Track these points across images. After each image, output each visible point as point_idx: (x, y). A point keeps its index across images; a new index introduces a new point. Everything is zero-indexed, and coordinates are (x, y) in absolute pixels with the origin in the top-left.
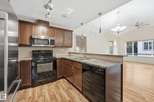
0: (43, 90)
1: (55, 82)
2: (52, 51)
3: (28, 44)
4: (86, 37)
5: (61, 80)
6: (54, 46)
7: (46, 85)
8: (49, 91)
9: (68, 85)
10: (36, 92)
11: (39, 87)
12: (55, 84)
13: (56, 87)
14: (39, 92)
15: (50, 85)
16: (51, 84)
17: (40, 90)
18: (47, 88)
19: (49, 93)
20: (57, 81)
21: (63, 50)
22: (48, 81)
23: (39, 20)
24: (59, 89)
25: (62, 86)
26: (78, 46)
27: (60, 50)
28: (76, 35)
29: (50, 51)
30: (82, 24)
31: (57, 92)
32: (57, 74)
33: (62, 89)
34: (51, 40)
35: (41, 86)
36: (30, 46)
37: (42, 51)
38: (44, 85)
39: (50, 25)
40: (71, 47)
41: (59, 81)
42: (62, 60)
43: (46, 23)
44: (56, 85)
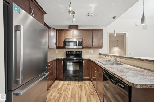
0: (69, 85)
1: (81, 82)
2: (81, 52)
3: (63, 46)
4: (125, 34)
5: (88, 82)
6: (81, 47)
7: (73, 82)
8: (73, 88)
9: (92, 90)
10: (65, 85)
11: (68, 82)
12: (80, 84)
13: (80, 87)
14: (66, 87)
15: (76, 84)
16: (77, 82)
17: (67, 85)
18: (73, 85)
19: (72, 90)
20: (84, 81)
21: (92, 51)
22: (76, 79)
23: (70, 26)
24: (82, 90)
25: (85, 88)
26: (117, 47)
27: (90, 51)
28: (110, 34)
29: (80, 52)
30: (114, 18)
31: (79, 92)
32: (83, 75)
33: (84, 91)
34: (79, 42)
35: (69, 82)
36: (64, 48)
37: (73, 52)
38: (72, 82)
39: (79, 28)
40: (101, 47)
41: (85, 82)
42: (88, 61)
43: (76, 27)
44: (81, 86)
